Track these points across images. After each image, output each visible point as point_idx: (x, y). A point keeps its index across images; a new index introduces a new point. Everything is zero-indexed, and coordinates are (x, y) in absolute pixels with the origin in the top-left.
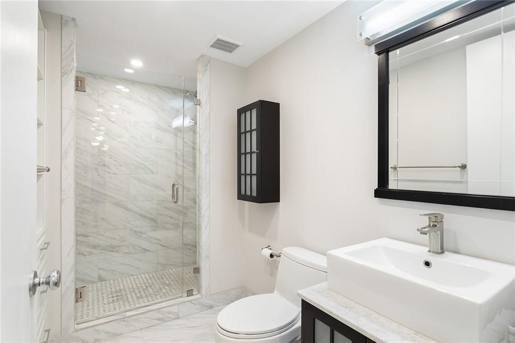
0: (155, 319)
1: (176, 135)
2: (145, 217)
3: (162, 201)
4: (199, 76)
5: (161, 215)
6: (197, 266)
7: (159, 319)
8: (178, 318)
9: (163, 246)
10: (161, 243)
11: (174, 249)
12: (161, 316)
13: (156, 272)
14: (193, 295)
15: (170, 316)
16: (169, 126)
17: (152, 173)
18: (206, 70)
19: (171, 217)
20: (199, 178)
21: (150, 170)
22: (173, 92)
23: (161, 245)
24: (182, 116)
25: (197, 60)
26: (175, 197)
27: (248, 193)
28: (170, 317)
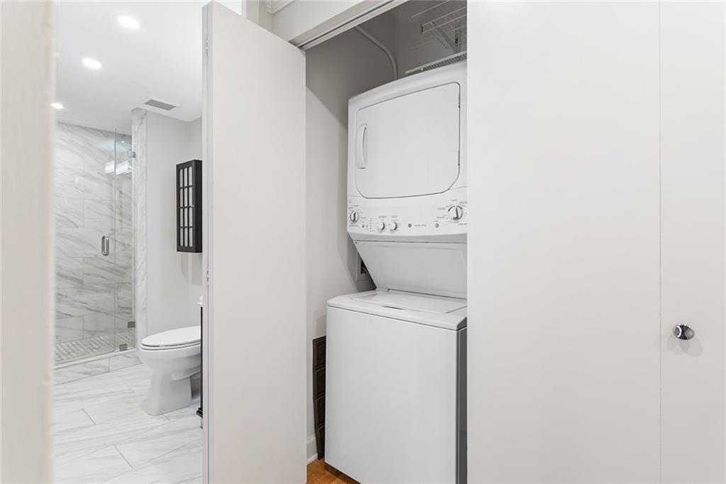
0: (80, 373)
1: (111, 185)
2: (66, 277)
3: (91, 258)
4: (135, 128)
5: (88, 274)
6: (133, 320)
7: (85, 373)
8: (109, 371)
9: (91, 310)
10: (87, 306)
11: (106, 313)
12: (88, 370)
13: (81, 340)
14: (126, 350)
15: (99, 369)
16: (99, 173)
17: (77, 226)
18: (141, 123)
19: (102, 277)
20: (135, 231)
21: (73, 222)
22: (104, 135)
23: (88, 309)
24: (114, 162)
25: (132, 111)
26: (105, 249)
27: (186, 245)
28: (99, 371)
